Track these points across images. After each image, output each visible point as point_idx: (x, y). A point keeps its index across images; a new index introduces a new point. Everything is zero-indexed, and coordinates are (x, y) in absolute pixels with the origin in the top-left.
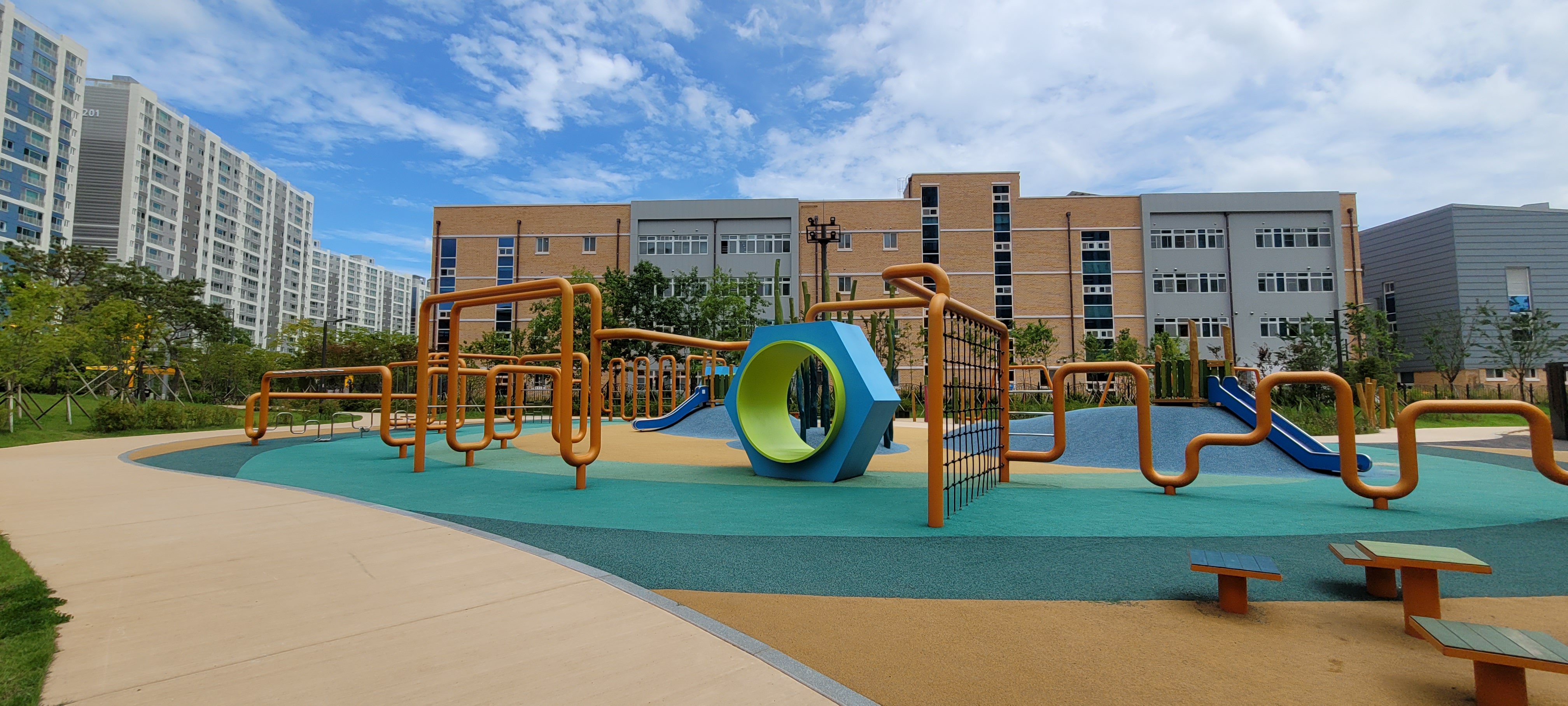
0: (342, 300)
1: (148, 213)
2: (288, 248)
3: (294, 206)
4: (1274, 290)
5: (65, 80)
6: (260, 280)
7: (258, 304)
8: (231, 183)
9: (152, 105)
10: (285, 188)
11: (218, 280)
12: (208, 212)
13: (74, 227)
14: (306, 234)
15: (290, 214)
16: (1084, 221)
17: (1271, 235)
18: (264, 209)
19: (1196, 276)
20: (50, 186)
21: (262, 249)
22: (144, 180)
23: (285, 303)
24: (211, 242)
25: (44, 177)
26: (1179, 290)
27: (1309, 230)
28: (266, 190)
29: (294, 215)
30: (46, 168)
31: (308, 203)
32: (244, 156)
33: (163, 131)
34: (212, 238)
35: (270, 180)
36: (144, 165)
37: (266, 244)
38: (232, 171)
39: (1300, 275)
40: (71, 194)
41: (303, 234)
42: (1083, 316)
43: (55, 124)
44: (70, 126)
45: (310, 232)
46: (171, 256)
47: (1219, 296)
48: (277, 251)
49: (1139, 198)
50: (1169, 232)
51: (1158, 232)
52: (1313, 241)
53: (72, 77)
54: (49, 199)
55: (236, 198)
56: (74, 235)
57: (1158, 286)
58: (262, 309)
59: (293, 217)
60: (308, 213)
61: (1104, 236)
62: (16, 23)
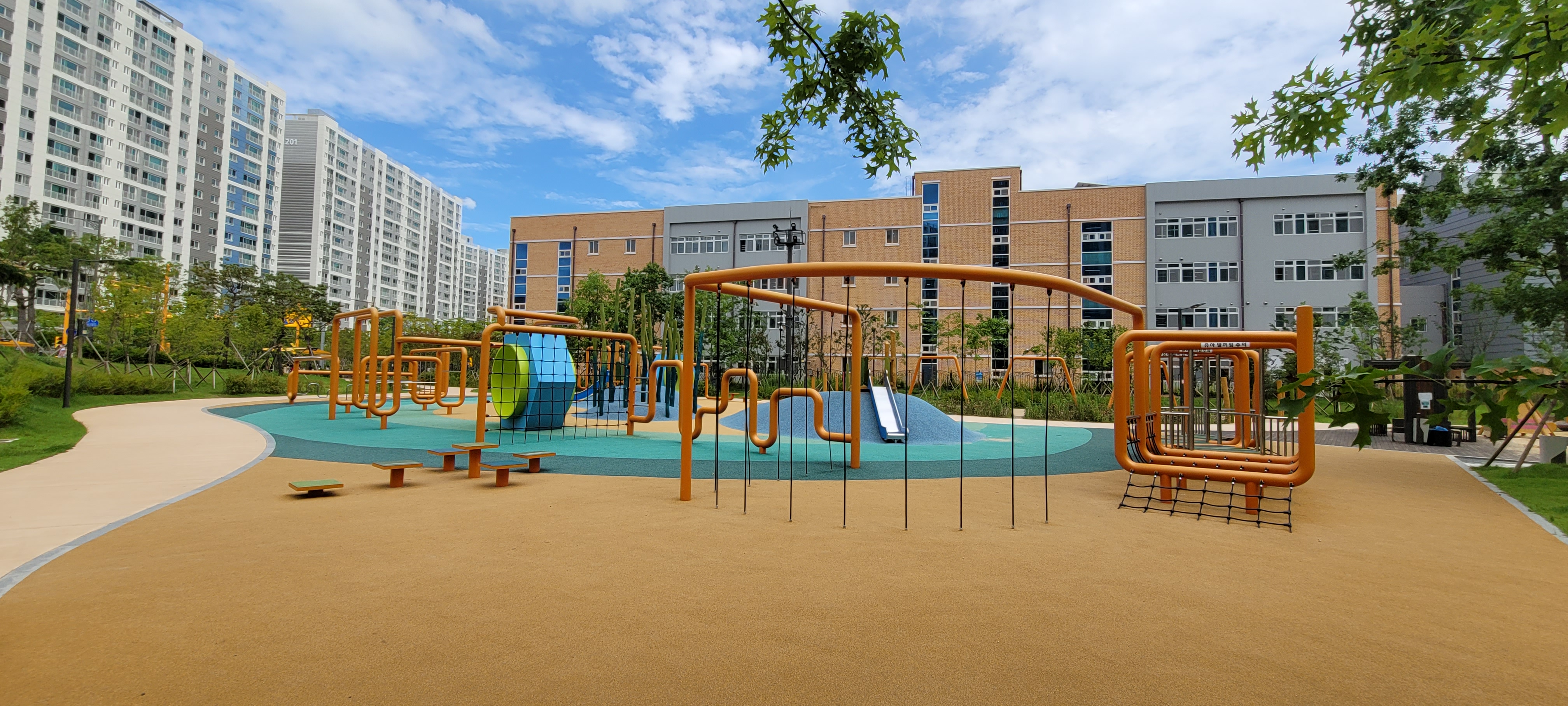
0: (490, 289)
1: (333, 221)
2: (442, 246)
3: (446, 210)
4: (1292, 279)
5: (271, 117)
6: (419, 274)
7: (418, 294)
8: (396, 193)
9: (334, 133)
10: (438, 195)
11: (387, 275)
12: (378, 218)
13: (280, 235)
14: (457, 233)
15: (443, 217)
16: (1085, 212)
17: (1291, 222)
18: (422, 213)
19: (1204, 265)
20: (262, 204)
21: (421, 247)
22: (329, 195)
23: (439, 293)
24: (380, 243)
25: (258, 196)
26: (1185, 279)
27: (1338, 215)
28: (423, 197)
29: (446, 217)
30: (259, 189)
31: (458, 206)
32: (405, 169)
33: (343, 153)
34: (382, 240)
35: (427, 188)
36: (329, 182)
37: (424, 243)
38: (396, 182)
39: (1324, 262)
40: (276, 209)
41: (454, 233)
42: (1081, 306)
43: (265, 154)
44: (275, 154)
45: (459, 231)
46: (350, 256)
47: (1231, 285)
48: (433, 250)
49: (1144, 187)
50: (1177, 221)
51: (1164, 221)
52: (1342, 226)
53: (276, 116)
54: (261, 214)
55: (399, 205)
56: (280, 241)
57: (1162, 276)
58: (422, 298)
59: (446, 219)
60: (457, 215)
61: (1107, 226)
62: (236, 76)
